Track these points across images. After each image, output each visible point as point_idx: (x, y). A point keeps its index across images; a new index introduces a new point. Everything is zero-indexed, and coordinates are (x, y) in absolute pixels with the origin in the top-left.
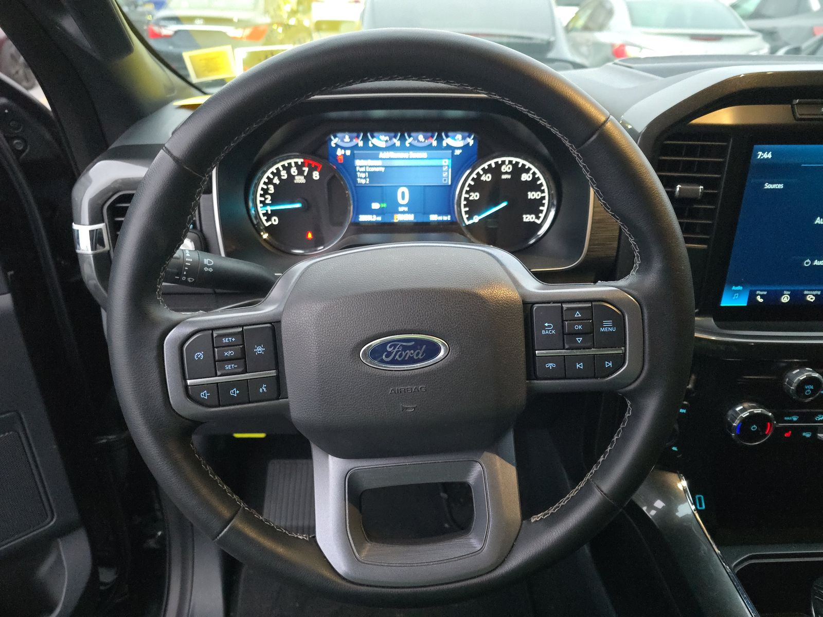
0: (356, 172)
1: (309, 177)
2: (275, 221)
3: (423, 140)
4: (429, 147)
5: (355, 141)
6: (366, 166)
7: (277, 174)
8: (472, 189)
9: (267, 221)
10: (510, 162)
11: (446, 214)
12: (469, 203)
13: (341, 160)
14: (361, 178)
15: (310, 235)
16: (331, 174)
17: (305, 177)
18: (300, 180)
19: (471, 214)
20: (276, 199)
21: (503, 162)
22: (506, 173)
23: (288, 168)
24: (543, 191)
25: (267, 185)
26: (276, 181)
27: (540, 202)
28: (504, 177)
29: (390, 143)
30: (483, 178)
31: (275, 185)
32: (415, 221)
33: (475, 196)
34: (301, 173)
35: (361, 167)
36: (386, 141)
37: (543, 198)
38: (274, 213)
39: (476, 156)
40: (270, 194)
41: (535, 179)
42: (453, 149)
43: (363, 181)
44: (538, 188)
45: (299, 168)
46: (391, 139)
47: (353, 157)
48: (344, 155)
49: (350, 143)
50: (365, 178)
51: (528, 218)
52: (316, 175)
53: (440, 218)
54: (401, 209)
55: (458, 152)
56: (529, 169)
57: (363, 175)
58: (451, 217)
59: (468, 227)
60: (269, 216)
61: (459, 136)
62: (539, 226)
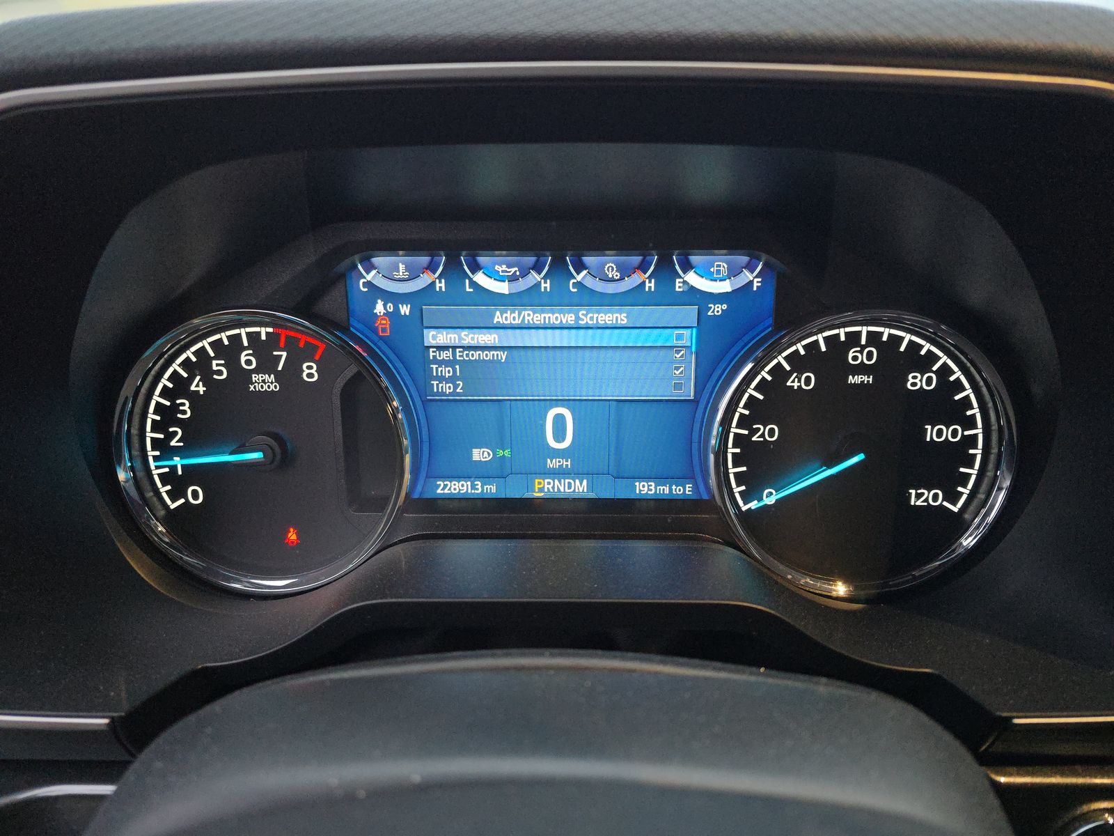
0: (427, 362)
1: (290, 376)
2: (196, 495)
3: (617, 275)
4: (635, 297)
5: (425, 279)
6: (454, 348)
7: (201, 366)
8: (758, 412)
9: (174, 495)
10: (874, 338)
11: (681, 479)
12: (750, 452)
13: (384, 330)
14: (441, 379)
15: (293, 536)
16: (352, 370)
17: (279, 377)
18: (264, 383)
19: (753, 486)
20: (196, 438)
21: (853, 338)
22: (861, 369)
23: (230, 352)
24: (970, 423)
25: (172, 400)
26: (198, 386)
27: (960, 452)
28: (854, 380)
29: (523, 285)
30: (793, 383)
31: (193, 397)
32: (592, 495)
33: (767, 433)
34: (267, 364)
35: (441, 348)
36: (513, 279)
37: (972, 441)
38: (193, 474)
39: (770, 321)
40: (180, 423)
41: (948, 387)
42: (704, 299)
43: (447, 388)
44: (958, 414)
45: (261, 349)
46: (524, 274)
47: (419, 321)
48: (394, 316)
49: (410, 283)
50: (453, 379)
51: (923, 498)
52: (310, 371)
53: (664, 490)
54: (552, 464)
55: (717, 309)
56: (932, 358)
57: (447, 372)
58: (696, 488)
59: (746, 517)
60: (177, 483)
61: (721, 263)
62: (958, 524)
